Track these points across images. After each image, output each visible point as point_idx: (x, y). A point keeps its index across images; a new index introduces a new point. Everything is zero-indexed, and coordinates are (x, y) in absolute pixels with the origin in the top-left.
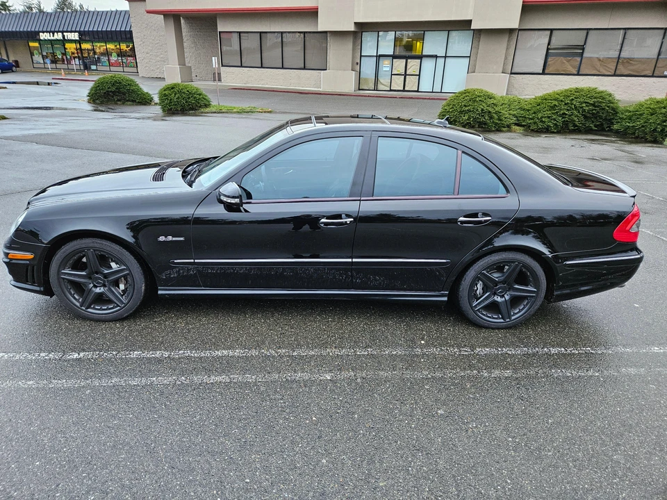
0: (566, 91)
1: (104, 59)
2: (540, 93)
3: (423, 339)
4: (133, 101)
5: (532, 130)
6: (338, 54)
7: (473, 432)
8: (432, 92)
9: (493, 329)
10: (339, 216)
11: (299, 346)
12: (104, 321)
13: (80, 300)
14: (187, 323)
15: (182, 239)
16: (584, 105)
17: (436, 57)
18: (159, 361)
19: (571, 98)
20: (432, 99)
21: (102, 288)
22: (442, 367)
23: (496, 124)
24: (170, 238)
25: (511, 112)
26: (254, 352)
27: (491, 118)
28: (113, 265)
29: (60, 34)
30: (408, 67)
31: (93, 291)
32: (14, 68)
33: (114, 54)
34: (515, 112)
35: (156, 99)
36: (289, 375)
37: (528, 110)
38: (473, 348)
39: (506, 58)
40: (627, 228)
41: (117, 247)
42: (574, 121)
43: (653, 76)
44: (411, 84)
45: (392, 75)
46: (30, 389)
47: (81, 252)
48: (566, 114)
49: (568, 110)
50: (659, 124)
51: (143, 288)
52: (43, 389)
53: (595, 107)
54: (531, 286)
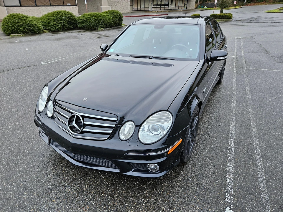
5: (53, 31)
34: (41, 24)
43: (64, 6)
48: (62, 23)
50: (94, 23)
53: (70, 18)
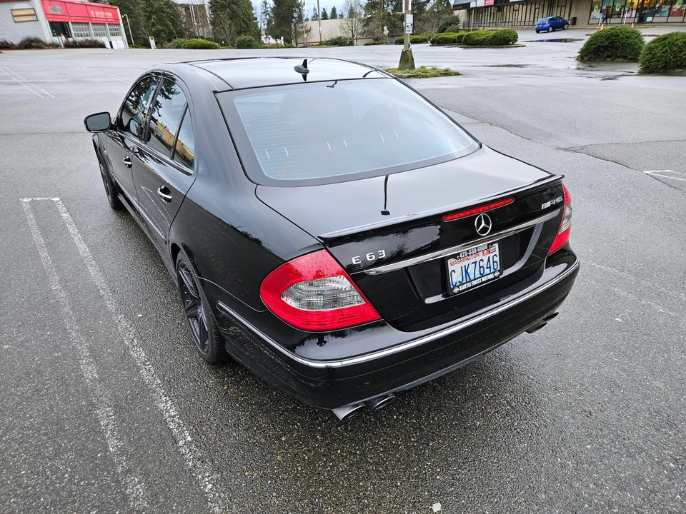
1: (665, 8)
32: (568, 26)
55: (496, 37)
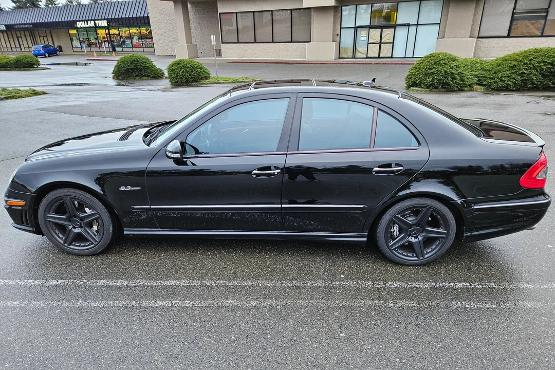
0: (526, 51)
1: (128, 42)
2: (502, 54)
3: (343, 274)
4: (148, 76)
5: (493, 89)
6: (321, 27)
7: (367, 353)
8: (405, 58)
9: (408, 265)
10: (269, 168)
11: (236, 278)
12: (83, 256)
13: (64, 239)
14: (148, 258)
15: (139, 188)
16: (542, 64)
17: (409, 25)
18: (119, 288)
19: (530, 58)
20: (404, 64)
21: (80, 229)
22: (354, 297)
23: (458, 84)
24: (129, 188)
25: (473, 73)
26: (197, 283)
27: (454, 79)
28: (87, 210)
29: (92, 22)
30: (383, 36)
31: (73, 231)
32: (58, 52)
33: (136, 37)
34: (477, 73)
35: (166, 74)
36: (222, 302)
37: (489, 71)
38: (385, 281)
39: (473, 24)
40: (534, 176)
41: (88, 195)
42: (533, 79)
44: (386, 51)
45: (368, 43)
46: (15, 308)
47: (61, 200)
48: (525, 74)
49: (527, 69)
51: (111, 229)
52: (25, 308)
54: (442, 228)
55: (19, 61)
